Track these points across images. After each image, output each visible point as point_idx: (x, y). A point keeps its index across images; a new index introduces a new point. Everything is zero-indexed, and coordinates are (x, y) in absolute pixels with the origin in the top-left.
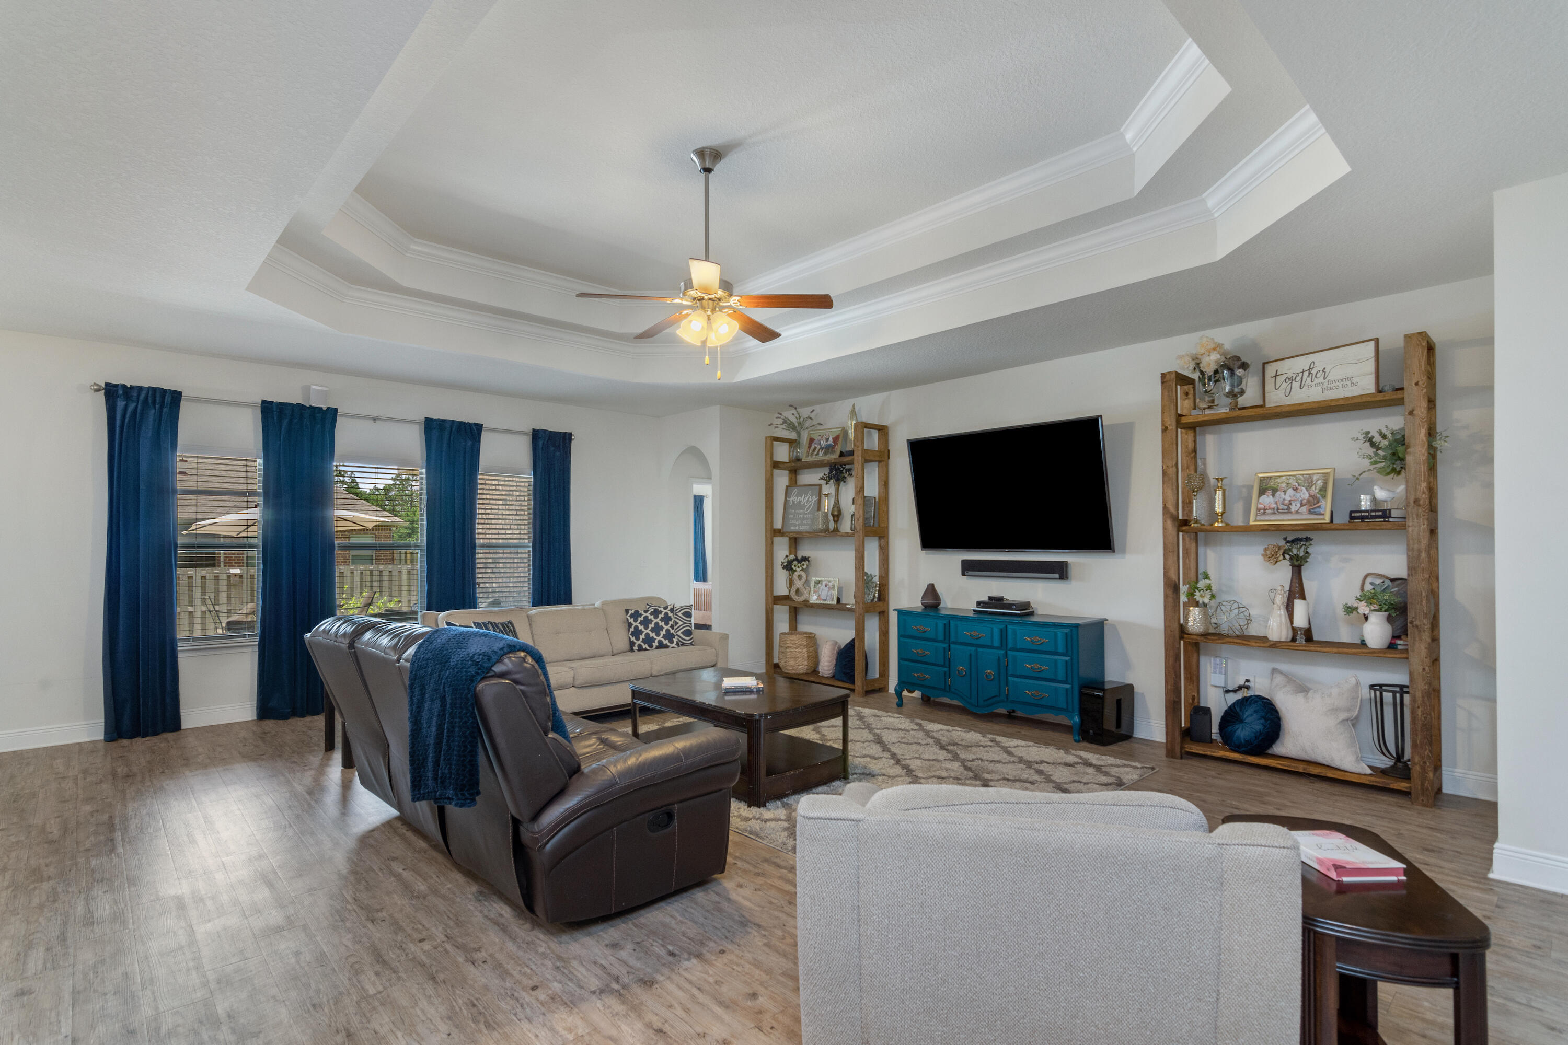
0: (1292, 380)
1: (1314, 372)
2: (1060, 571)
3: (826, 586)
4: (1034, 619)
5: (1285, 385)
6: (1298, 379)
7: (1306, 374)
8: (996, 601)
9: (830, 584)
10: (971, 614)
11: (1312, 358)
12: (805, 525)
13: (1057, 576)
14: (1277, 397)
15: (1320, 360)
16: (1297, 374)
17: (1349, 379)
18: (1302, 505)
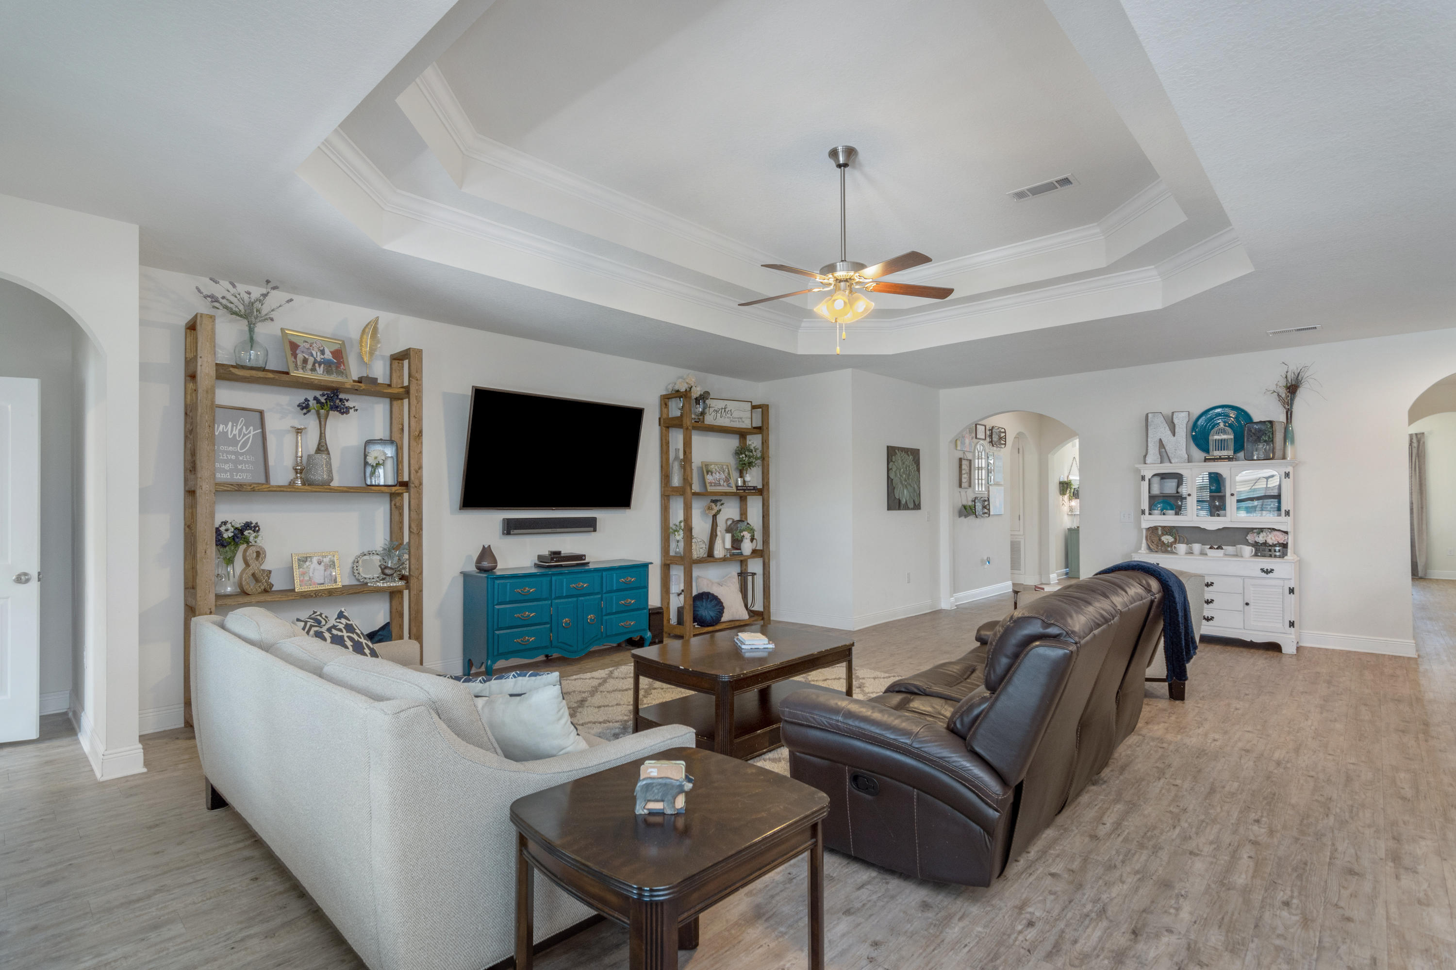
0: (717, 412)
1: (727, 410)
2: (590, 525)
3: (320, 563)
4: (591, 566)
5: (713, 414)
6: (720, 412)
7: (723, 410)
8: (556, 555)
9: (326, 560)
10: (534, 570)
11: (726, 402)
12: (242, 471)
13: (592, 529)
14: (709, 419)
15: (731, 405)
16: (720, 409)
17: (741, 418)
18: (724, 482)
